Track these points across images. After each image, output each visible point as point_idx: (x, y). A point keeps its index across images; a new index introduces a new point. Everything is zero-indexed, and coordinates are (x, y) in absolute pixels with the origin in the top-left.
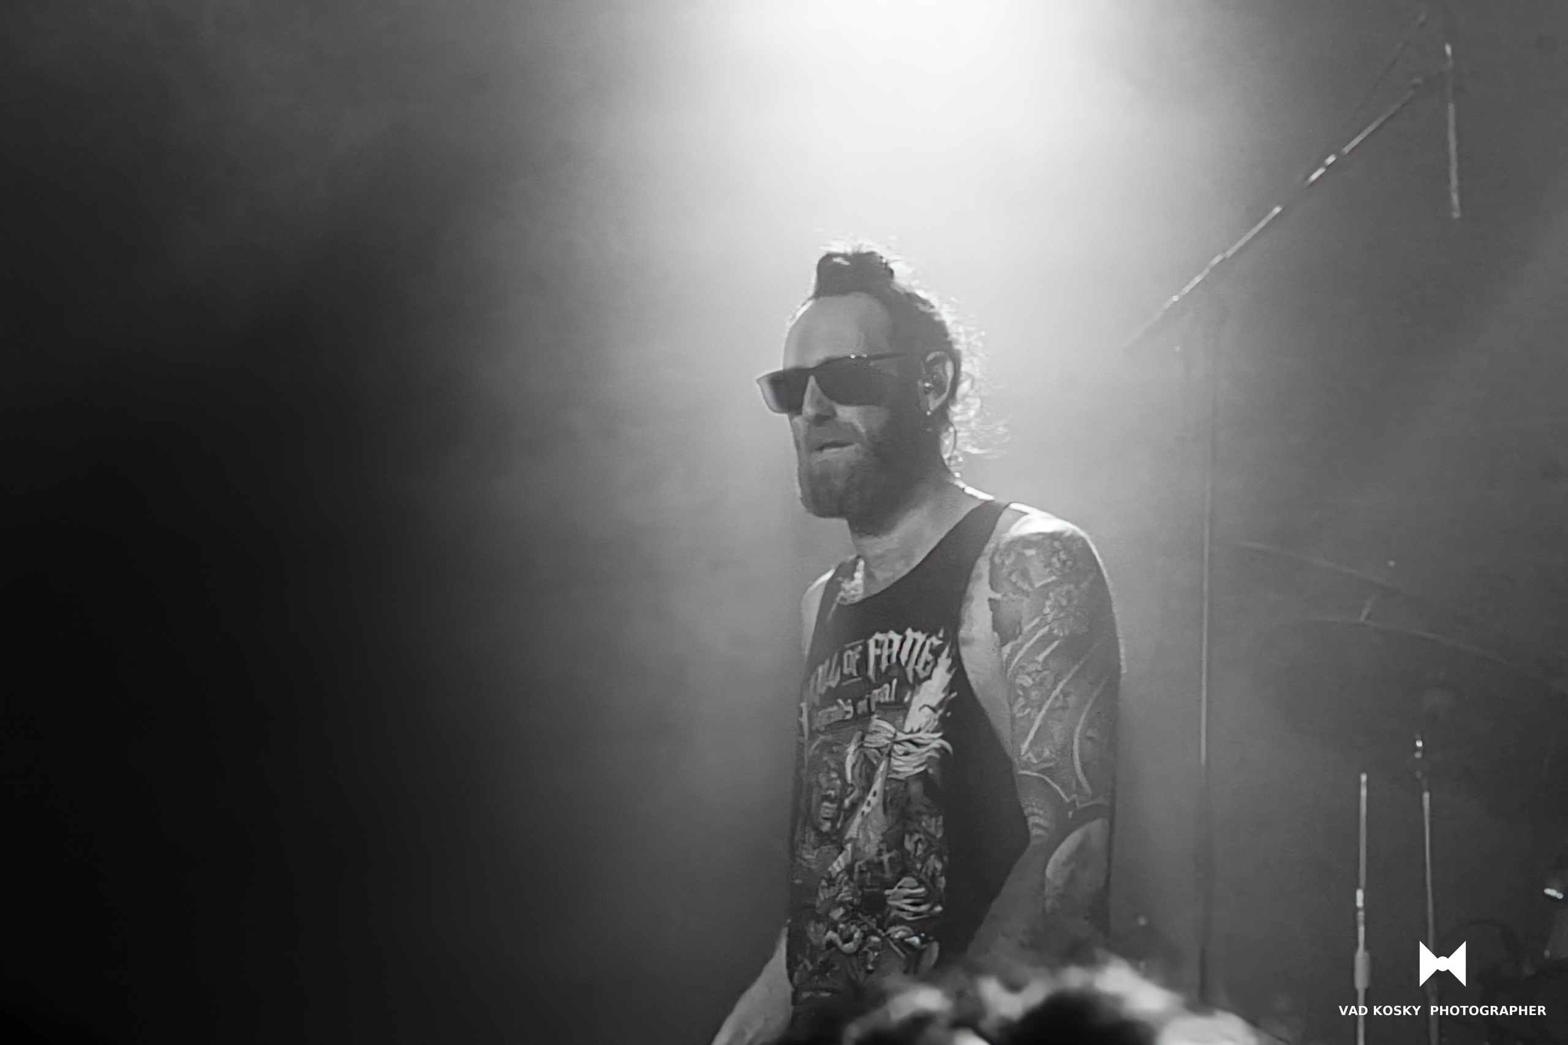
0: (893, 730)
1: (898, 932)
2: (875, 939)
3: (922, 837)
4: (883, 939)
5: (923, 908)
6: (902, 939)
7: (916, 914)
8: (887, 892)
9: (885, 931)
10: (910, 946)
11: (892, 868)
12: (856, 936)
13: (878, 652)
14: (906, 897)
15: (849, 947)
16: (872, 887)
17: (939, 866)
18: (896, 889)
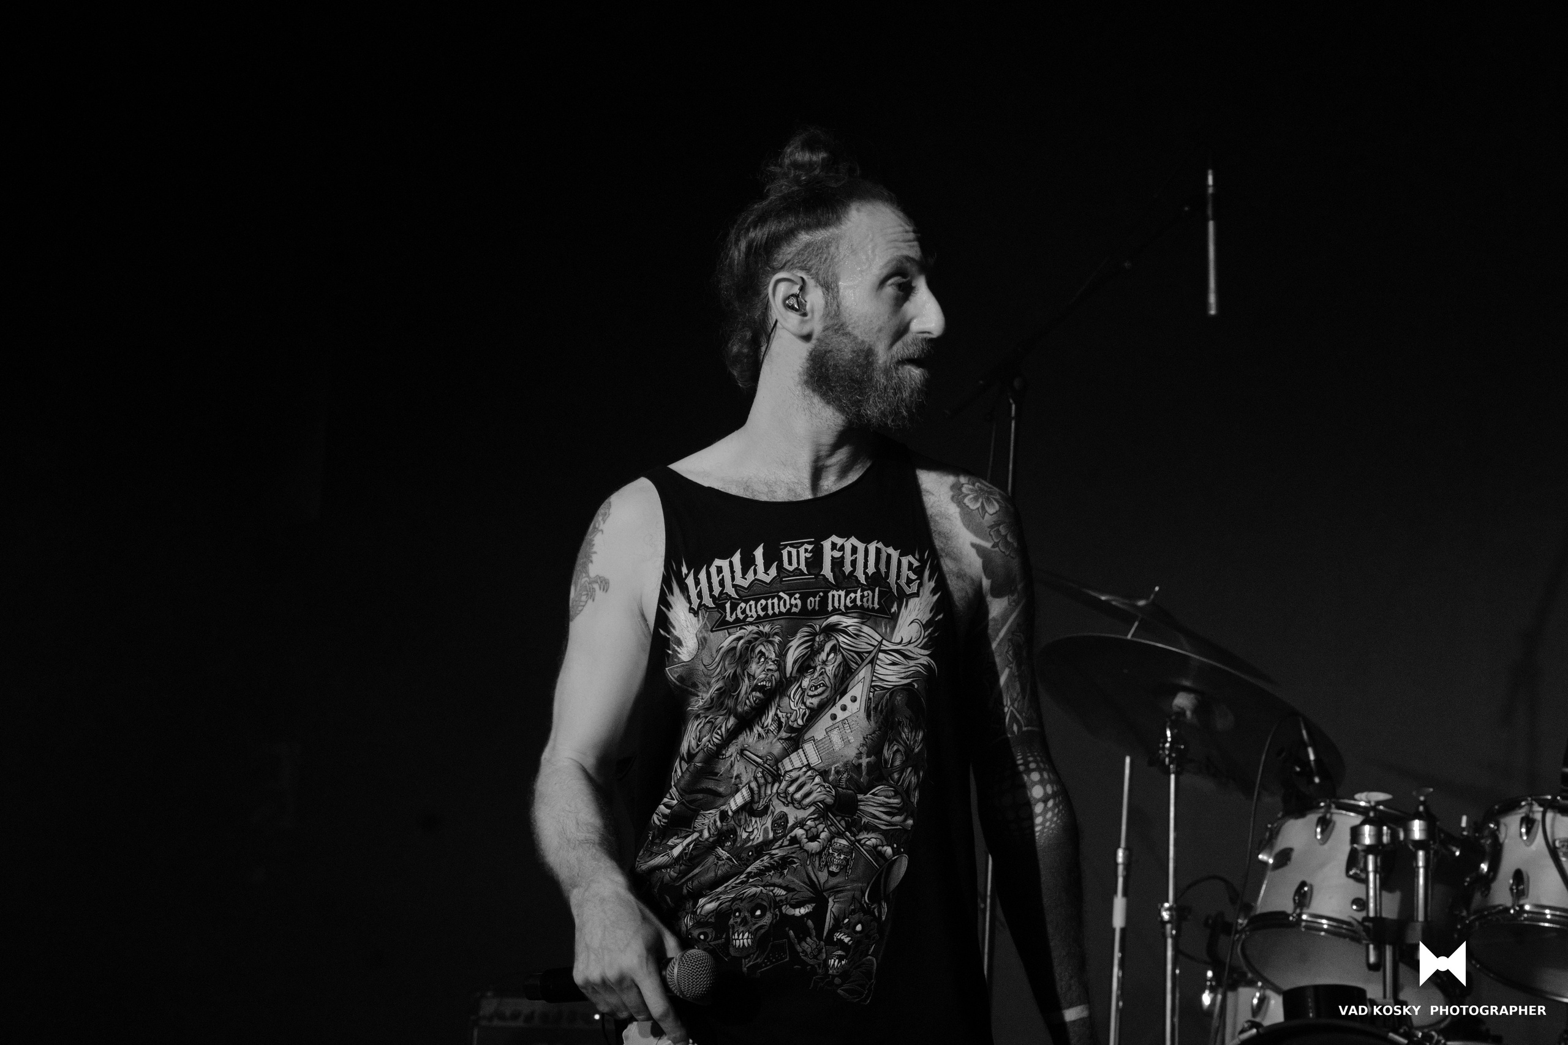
0: (879, 638)
1: (871, 839)
2: (844, 842)
3: (901, 748)
4: (852, 843)
5: (897, 819)
6: (875, 847)
7: (890, 824)
8: (860, 797)
9: (854, 836)
10: (882, 855)
11: (868, 774)
12: (823, 835)
13: (837, 554)
14: (881, 805)
15: (814, 846)
16: (847, 788)
17: (914, 780)
18: (868, 795)
